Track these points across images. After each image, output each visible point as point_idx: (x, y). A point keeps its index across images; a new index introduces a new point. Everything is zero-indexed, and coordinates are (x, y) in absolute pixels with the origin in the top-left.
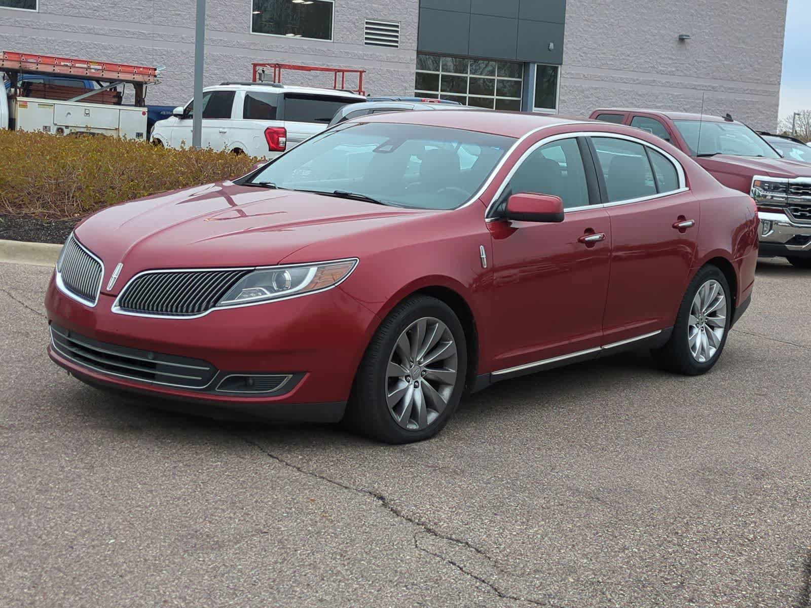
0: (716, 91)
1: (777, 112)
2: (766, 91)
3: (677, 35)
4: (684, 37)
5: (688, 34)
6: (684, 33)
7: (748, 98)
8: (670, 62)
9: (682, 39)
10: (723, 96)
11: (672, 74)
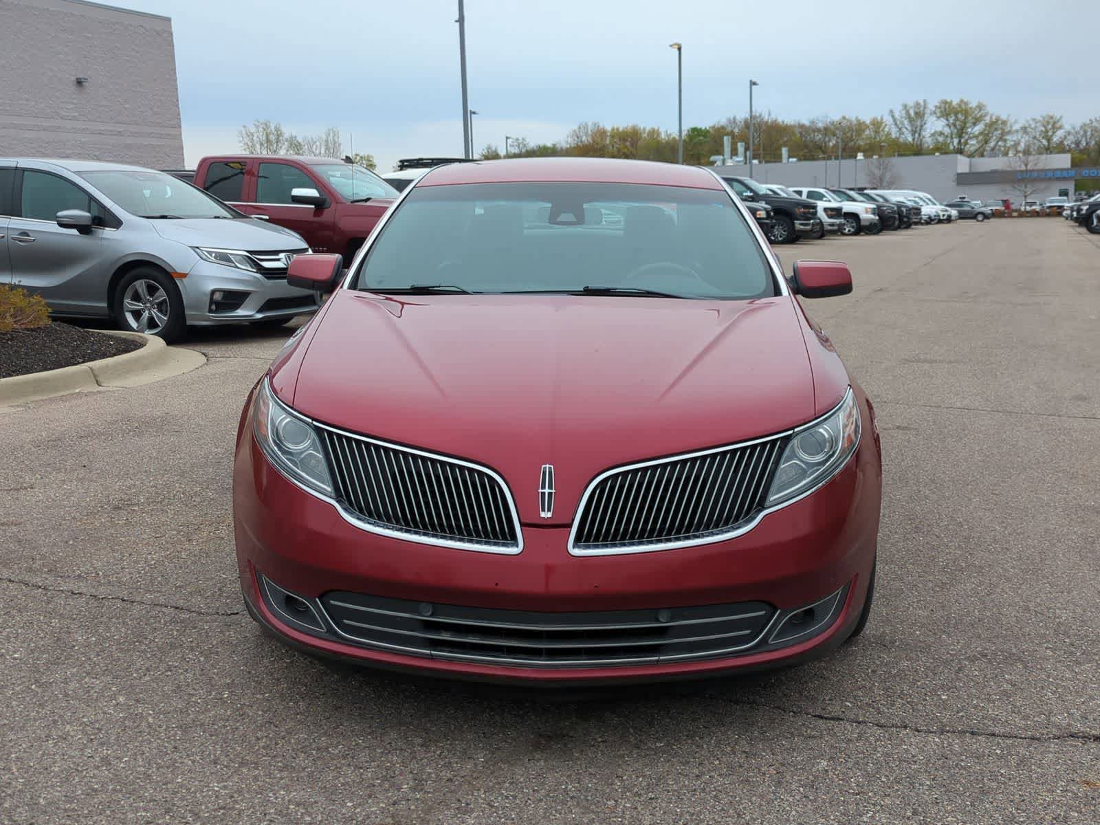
0: (122, 136)
1: (183, 154)
2: (169, 135)
3: (73, 78)
4: (83, 80)
5: (85, 77)
6: (81, 77)
7: (155, 142)
8: (71, 106)
9: (79, 83)
10: (129, 141)
11: (74, 119)
